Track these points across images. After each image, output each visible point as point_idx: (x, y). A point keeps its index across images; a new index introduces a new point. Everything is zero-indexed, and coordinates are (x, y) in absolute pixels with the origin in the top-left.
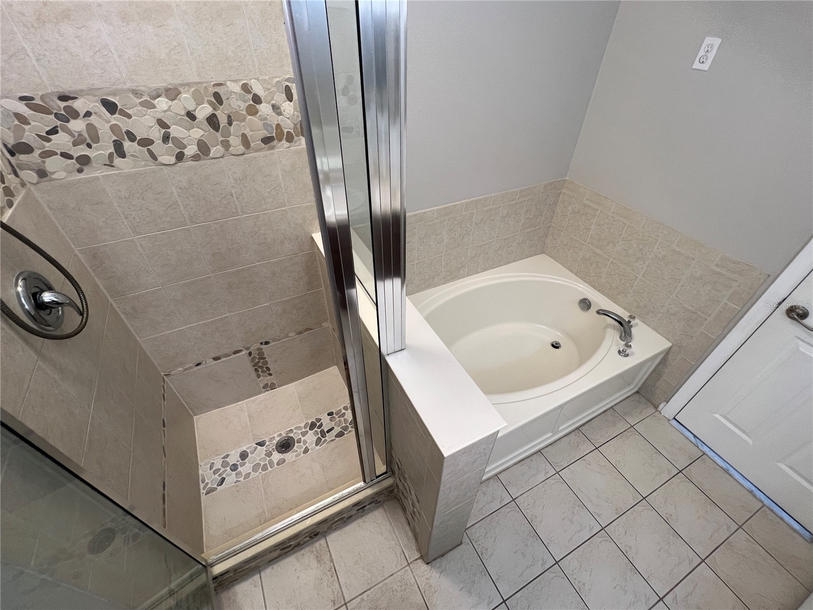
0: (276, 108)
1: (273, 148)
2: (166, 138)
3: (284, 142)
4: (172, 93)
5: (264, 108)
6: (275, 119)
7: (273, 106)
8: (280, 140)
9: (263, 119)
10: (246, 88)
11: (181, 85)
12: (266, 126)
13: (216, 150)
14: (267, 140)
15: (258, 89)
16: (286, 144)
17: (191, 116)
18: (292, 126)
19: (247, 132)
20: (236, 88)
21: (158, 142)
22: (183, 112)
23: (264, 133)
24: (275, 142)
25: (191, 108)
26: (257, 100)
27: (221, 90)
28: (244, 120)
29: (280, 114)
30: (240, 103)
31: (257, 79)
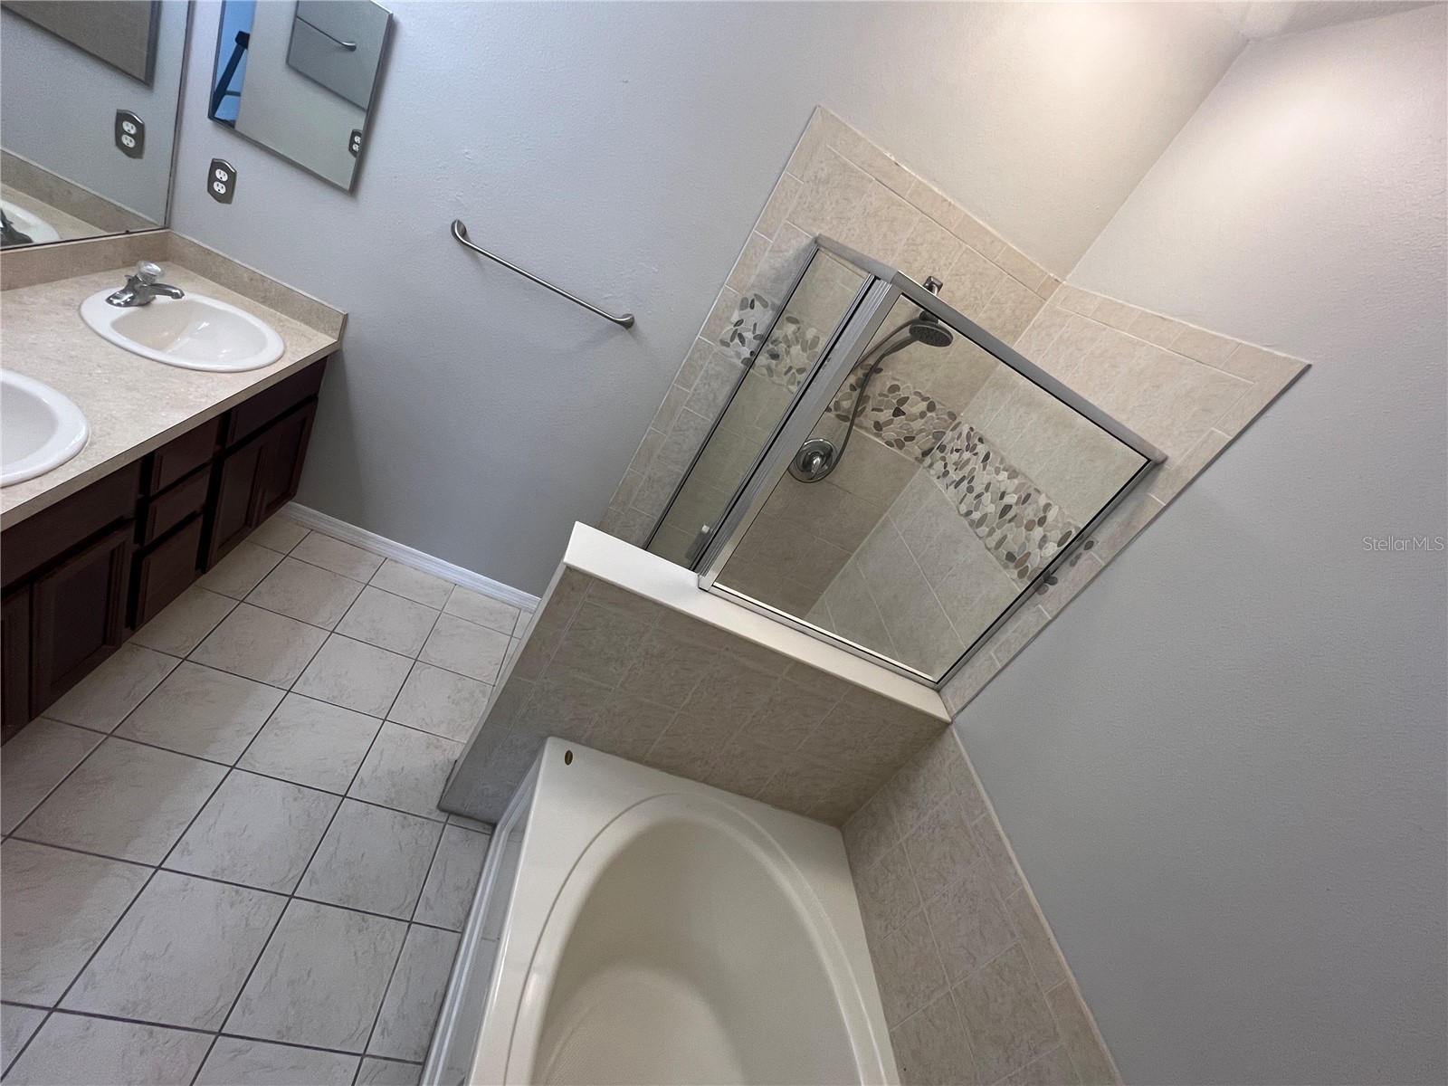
0: (1044, 540)
1: (1006, 567)
2: (979, 496)
3: (1016, 572)
4: (1013, 474)
5: (1038, 532)
6: (1032, 548)
7: (1045, 536)
8: (1016, 567)
9: (1028, 539)
10: (1047, 507)
11: (1023, 474)
12: (1023, 546)
13: (984, 530)
14: (1010, 557)
15: (1051, 515)
16: (1015, 576)
17: (1003, 496)
18: (1035, 566)
19: (1010, 537)
20: (1042, 500)
21: (974, 494)
22: (1002, 490)
23: (1015, 549)
24: (1013, 565)
25: (1008, 491)
26: (1042, 521)
27: (1034, 494)
28: (1018, 527)
29: (1040, 547)
30: (1032, 514)
31: (1060, 508)
